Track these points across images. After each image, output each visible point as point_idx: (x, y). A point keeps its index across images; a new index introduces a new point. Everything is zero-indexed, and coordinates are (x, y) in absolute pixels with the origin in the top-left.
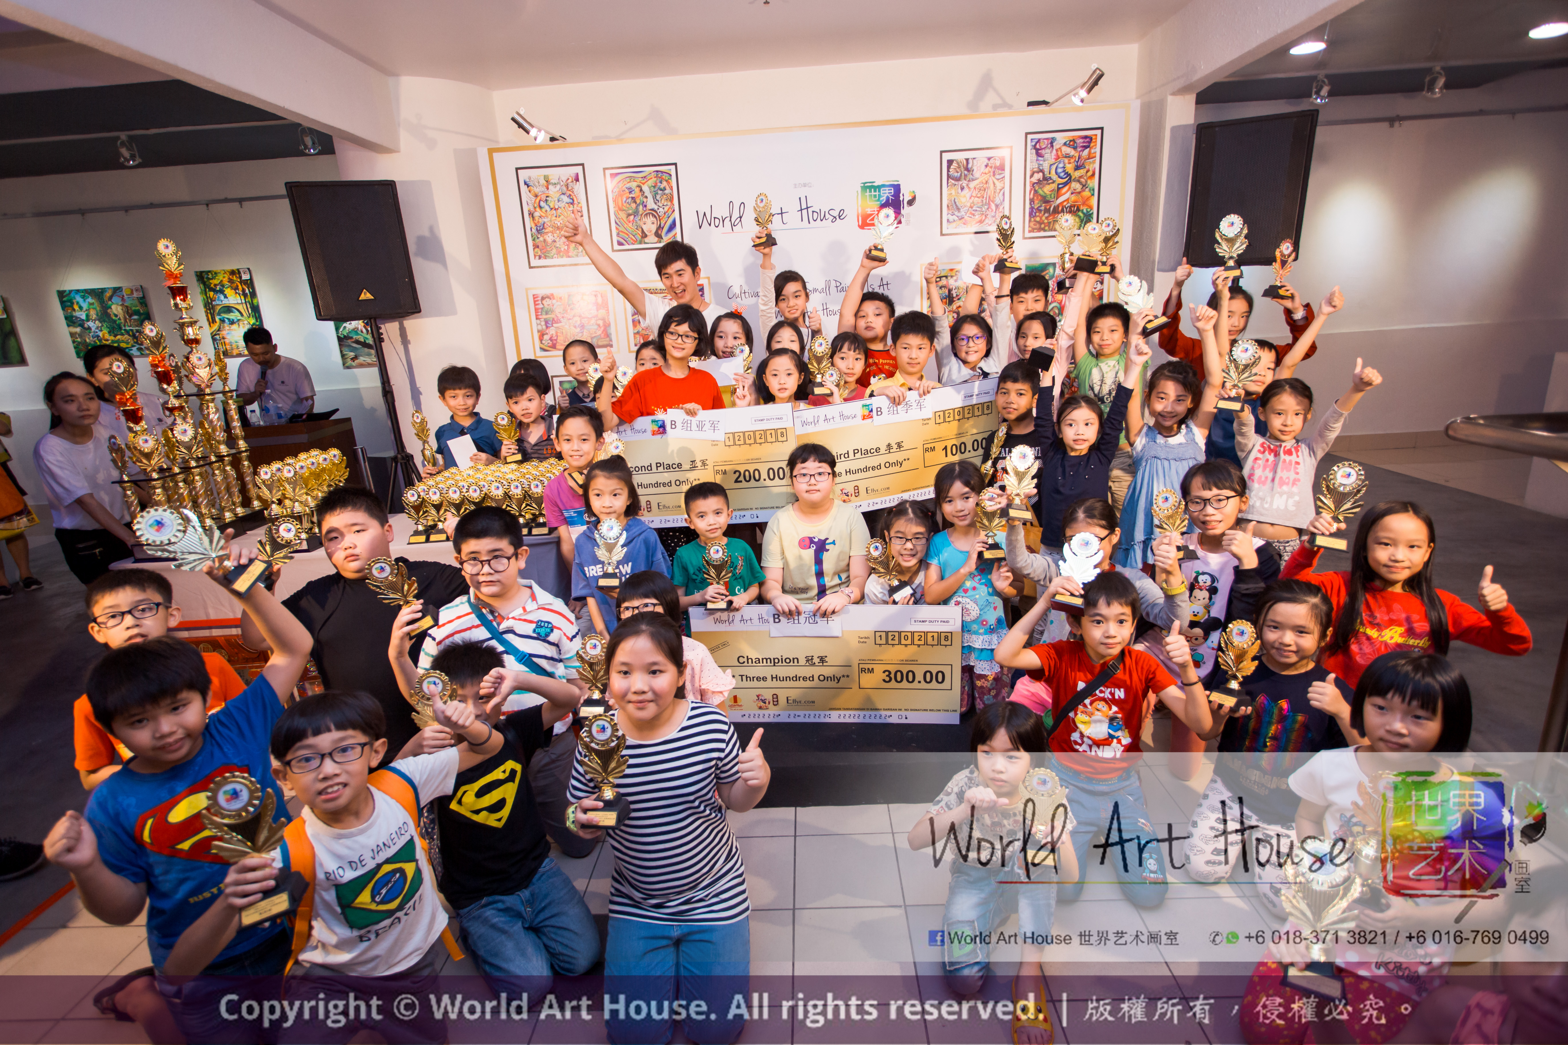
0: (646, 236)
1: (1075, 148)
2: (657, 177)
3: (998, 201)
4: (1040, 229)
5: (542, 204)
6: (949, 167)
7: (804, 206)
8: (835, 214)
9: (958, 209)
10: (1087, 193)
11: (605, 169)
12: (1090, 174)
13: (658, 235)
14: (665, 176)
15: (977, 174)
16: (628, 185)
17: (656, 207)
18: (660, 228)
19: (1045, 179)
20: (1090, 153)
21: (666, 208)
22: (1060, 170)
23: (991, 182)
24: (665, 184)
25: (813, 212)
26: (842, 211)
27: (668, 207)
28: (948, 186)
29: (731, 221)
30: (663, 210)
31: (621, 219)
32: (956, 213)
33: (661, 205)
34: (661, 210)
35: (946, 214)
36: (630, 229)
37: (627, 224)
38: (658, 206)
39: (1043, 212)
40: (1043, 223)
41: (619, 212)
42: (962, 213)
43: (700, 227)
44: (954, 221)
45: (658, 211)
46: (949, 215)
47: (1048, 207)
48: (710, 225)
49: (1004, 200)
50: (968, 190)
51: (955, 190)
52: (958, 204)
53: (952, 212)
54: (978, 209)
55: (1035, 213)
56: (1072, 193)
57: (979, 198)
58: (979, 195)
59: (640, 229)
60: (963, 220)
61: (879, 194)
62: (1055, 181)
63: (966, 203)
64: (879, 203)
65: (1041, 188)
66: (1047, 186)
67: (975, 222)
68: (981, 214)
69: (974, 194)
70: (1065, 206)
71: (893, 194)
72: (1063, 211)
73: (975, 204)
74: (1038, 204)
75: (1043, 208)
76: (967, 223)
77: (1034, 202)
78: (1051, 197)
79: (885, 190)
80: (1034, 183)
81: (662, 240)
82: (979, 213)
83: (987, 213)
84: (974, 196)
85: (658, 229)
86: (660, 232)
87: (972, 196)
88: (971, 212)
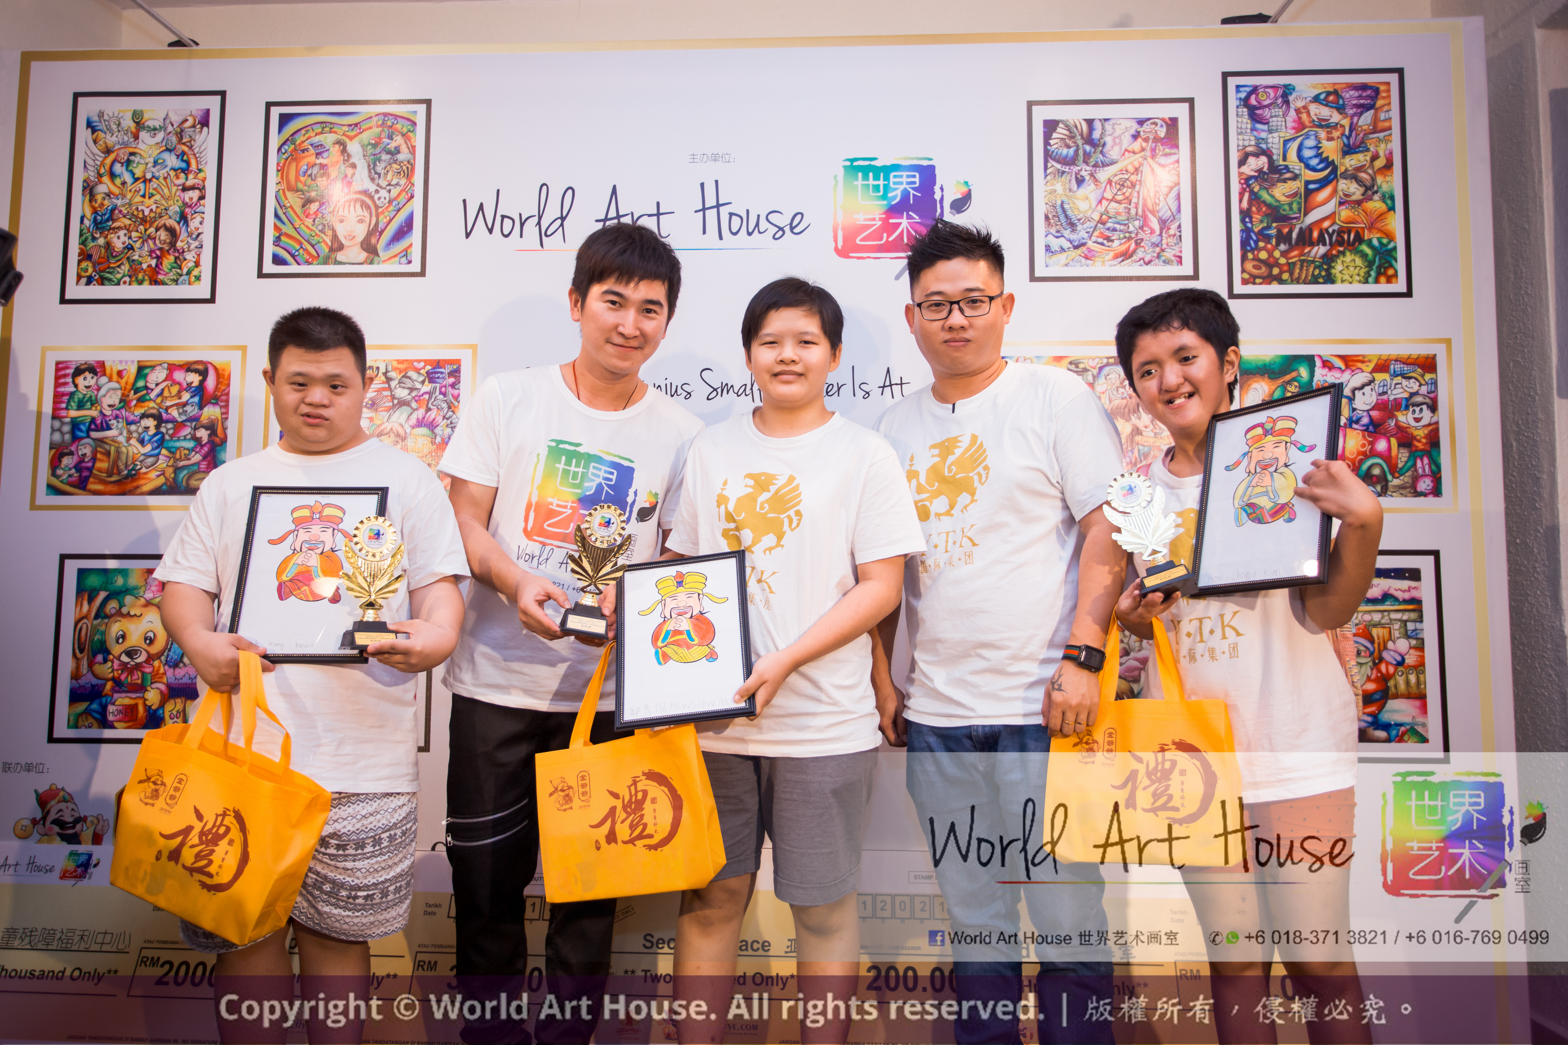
0: (341, 247)
1: (1341, 109)
2: (383, 124)
3: (1165, 214)
4: (1269, 279)
5: (118, 168)
6: (1047, 137)
7: (711, 201)
8: (783, 220)
9: (1072, 225)
10: (1376, 205)
11: (269, 105)
12: (1380, 163)
13: (369, 247)
14: (401, 126)
15: (1113, 153)
16: (316, 140)
17: (372, 188)
18: (375, 231)
19: (1274, 168)
20: (1376, 119)
21: (395, 192)
22: (1307, 153)
23: (1146, 169)
24: (399, 140)
25: (731, 214)
26: (799, 216)
27: (398, 189)
28: (1046, 176)
29: (539, 223)
30: (387, 195)
31: (289, 209)
32: (1067, 233)
33: (383, 183)
34: (383, 193)
35: (1044, 234)
36: (308, 231)
37: (301, 220)
38: (378, 185)
39: (1274, 241)
40: (1277, 264)
41: (288, 194)
42: (1081, 234)
43: (468, 235)
44: (1063, 250)
45: (376, 197)
46: (1050, 236)
47: (1286, 230)
48: (491, 231)
49: (1179, 211)
50: (1093, 186)
51: (1064, 184)
52: (1069, 213)
53: (1058, 232)
54: (1118, 227)
55: (1256, 242)
56: (1341, 204)
57: (1119, 202)
58: (1119, 198)
59: (330, 233)
60: (1084, 249)
61: (884, 185)
62: (1300, 175)
63: (1089, 213)
64: (885, 202)
65: (1267, 189)
66: (1279, 184)
67: (1112, 254)
68: (1125, 237)
69: (1108, 195)
70: (1327, 230)
71: (917, 185)
72: (1321, 241)
73: (1111, 214)
74: (1262, 222)
75: (1273, 232)
76: (1093, 256)
77: (1251, 218)
78: (1291, 209)
79: (901, 176)
80: (1251, 177)
81: (376, 258)
82: (1122, 236)
83: (1140, 237)
84: (1107, 200)
85: (370, 234)
86: (373, 241)
87: (1103, 198)
88: (1101, 233)
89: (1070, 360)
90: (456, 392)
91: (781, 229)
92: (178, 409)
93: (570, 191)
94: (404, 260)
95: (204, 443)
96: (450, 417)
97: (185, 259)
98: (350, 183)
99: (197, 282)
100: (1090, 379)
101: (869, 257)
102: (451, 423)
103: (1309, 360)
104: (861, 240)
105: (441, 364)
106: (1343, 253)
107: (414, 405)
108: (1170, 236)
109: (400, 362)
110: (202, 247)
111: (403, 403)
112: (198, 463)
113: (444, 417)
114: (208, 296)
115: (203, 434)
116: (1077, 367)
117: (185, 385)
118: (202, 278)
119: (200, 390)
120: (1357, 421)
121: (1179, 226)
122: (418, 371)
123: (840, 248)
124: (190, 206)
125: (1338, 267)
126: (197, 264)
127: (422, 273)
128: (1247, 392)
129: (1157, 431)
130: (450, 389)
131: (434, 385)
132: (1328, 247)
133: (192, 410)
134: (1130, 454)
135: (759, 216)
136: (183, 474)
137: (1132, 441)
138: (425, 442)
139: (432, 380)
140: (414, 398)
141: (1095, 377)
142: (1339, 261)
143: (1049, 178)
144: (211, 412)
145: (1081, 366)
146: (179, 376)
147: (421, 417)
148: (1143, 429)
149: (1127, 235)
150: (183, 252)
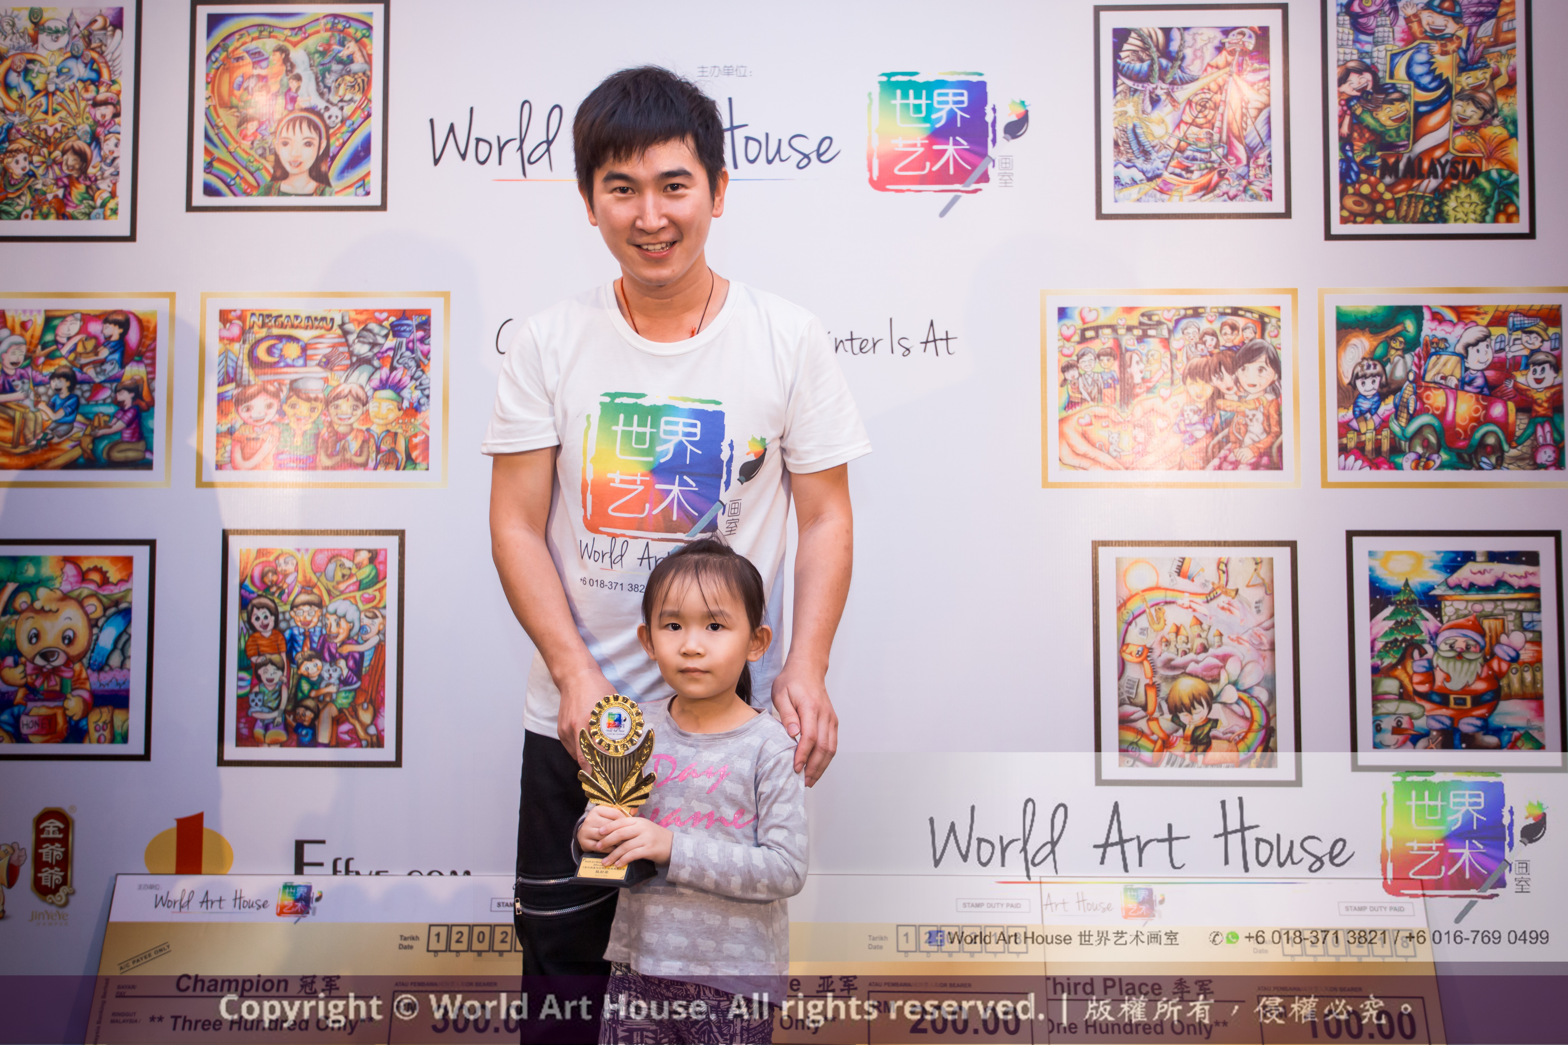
0: (285, 175)
1: (1457, 18)
2: (332, 29)
3: (1253, 139)
4: (1371, 217)
6: (1117, 48)
8: (809, 146)
9: (1146, 154)
11: (195, 3)
12: (1501, 81)
13: (319, 175)
14: (355, 30)
15: (1194, 68)
16: (252, 46)
17: (321, 104)
18: (325, 156)
19: (1379, 87)
20: (1497, 30)
21: (348, 109)
22: (1418, 70)
23: (1231, 87)
24: (352, 47)
25: (748, 139)
26: (827, 142)
27: (353, 106)
28: (1116, 95)
29: (521, 148)
30: (339, 113)
31: (223, 130)
32: (1139, 162)
33: (335, 99)
34: (334, 111)
35: (1112, 163)
36: (245, 156)
37: (237, 142)
38: (328, 101)
39: (1378, 173)
40: (1381, 200)
41: (221, 111)
42: (1156, 163)
43: (436, 161)
44: (1134, 182)
45: (326, 115)
46: (1120, 166)
47: (1392, 160)
48: (463, 156)
49: (1269, 136)
50: (1169, 107)
51: (1136, 105)
52: (1142, 139)
53: (1129, 161)
54: (1198, 155)
55: (1358, 174)
56: (1456, 129)
57: (1200, 126)
58: (1200, 121)
59: (272, 158)
60: (1159, 181)
61: (927, 105)
62: (1409, 95)
63: (1165, 139)
64: (928, 125)
65: (1371, 112)
66: (1385, 106)
67: (1191, 187)
68: (1207, 168)
69: (1188, 118)
70: (1439, 160)
71: (965, 105)
72: (1432, 172)
73: (1191, 141)
74: (1364, 150)
75: (1377, 162)
76: (1170, 190)
77: (1352, 146)
78: (1398, 135)
79: (946, 95)
80: (1351, 98)
81: (328, 189)
82: (1203, 166)
83: (1223, 167)
84: (1186, 123)
85: (319, 160)
86: (324, 168)
87: (1181, 121)
88: (1179, 163)
89: (1142, 311)
90: (425, 348)
91: (806, 156)
92: (95, 368)
93: (557, 110)
94: (361, 191)
95: (127, 408)
96: (420, 377)
97: (98, 189)
98: (293, 100)
99: (114, 217)
100: (1165, 333)
101: (909, 190)
102: (421, 384)
103: (1417, 312)
104: (900, 170)
105: (407, 314)
106: (1457, 187)
107: (376, 363)
108: (1258, 166)
109: (359, 312)
110: (118, 174)
111: (363, 361)
112: (121, 432)
113: (412, 378)
114: (127, 232)
115: (126, 397)
116: (1150, 319)
117: (102, 339)
118: (120, 211)
119: (121, 345)
120: (1470, 383)
121: (1269, 155)
122: (380, 323)
123: (875, 178)
124: (103, 125)
125: (1451, 203)
126: (113, 195)
127: (383, 207)
128: (1345, 350)
129: (1242, 394)
130: (418, 345)
131: (399, 339)
132: (1440, 180)
133: (111, 369)
134: (1210, 421)
135: (780, 141)
136: (103, 445)
137: (1213, 406)
138: (391, 407)
139: (397, 334)
140: (376, 354)
141: (1170, 332)
142: (1453, 197)
143: (1118, 97)
144: (134, 371)
145: (1155, 318)
146: (95, 328)
147: (384, 377)
148: (1225, 391)
149: (1209, 165)
150: (96, 180)
